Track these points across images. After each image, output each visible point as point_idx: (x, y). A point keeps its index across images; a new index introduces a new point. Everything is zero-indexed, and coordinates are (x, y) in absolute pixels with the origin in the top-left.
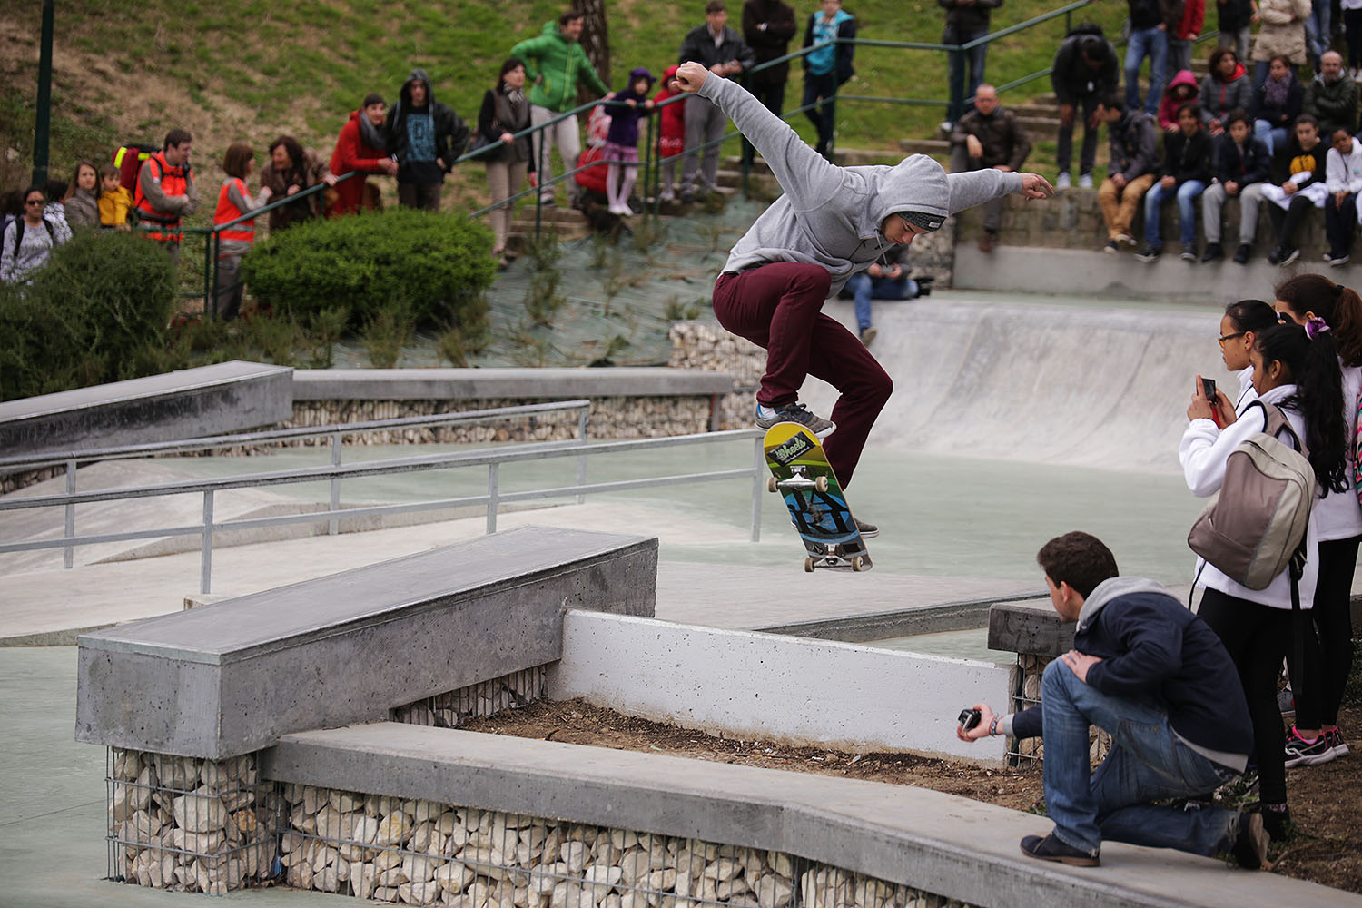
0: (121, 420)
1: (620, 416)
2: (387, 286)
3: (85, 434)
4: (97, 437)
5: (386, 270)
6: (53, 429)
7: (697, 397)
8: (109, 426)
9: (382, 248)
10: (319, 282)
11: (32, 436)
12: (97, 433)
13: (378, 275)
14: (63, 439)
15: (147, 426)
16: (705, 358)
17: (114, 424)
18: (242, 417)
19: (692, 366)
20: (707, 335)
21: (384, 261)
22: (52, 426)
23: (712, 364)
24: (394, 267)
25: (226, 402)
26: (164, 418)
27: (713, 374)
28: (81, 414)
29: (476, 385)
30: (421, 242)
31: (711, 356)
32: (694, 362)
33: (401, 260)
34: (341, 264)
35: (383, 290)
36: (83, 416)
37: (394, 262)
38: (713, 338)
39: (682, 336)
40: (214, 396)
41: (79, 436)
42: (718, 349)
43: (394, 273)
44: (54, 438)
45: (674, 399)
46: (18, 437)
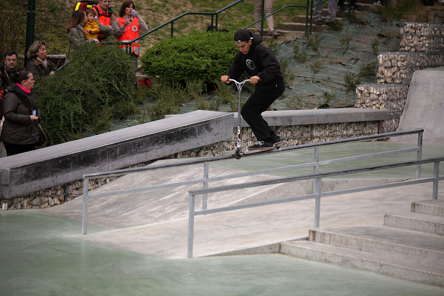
0: (166, 140)
1: (345, 132)
2: (218, 70)
3: (152, 147)
4: (157, 149)
5: (217, 62)
6: (139, 145)
7: (373, 122)
8: (161, 143)
9: (213, 51)
10: (185, 68)
11: (131, 149)
12: (157, 147)
13: (213, 65)
14: (144, 150)
15: (176, 143)
16: (374, 103)
17: (163, 142)
18: (213, 137)
19: (367, 107)
20: (375, 92)
21: (215, 57)
22: (139, 143)
23: (377, 105)
24: (221, 60)
25: (207, 130)
26: (183, 139)
27: (378, 110)
28: (150, 137)
29: (293, 119)
30: (230, 48)
31: (377, 101)
32: (368, 105)
33: (223, 57)
34: (196, 59)
35: (215, 72)
36: (151, 139)
37: (220, 58)
38: (378, 93)
39: (361, 92)
40: (203, 127)
41: (150, 148)
42: (380, 98)
43: (221, 63)
44: (140, 150)
45: (365, 123)
46: (125, 149)
